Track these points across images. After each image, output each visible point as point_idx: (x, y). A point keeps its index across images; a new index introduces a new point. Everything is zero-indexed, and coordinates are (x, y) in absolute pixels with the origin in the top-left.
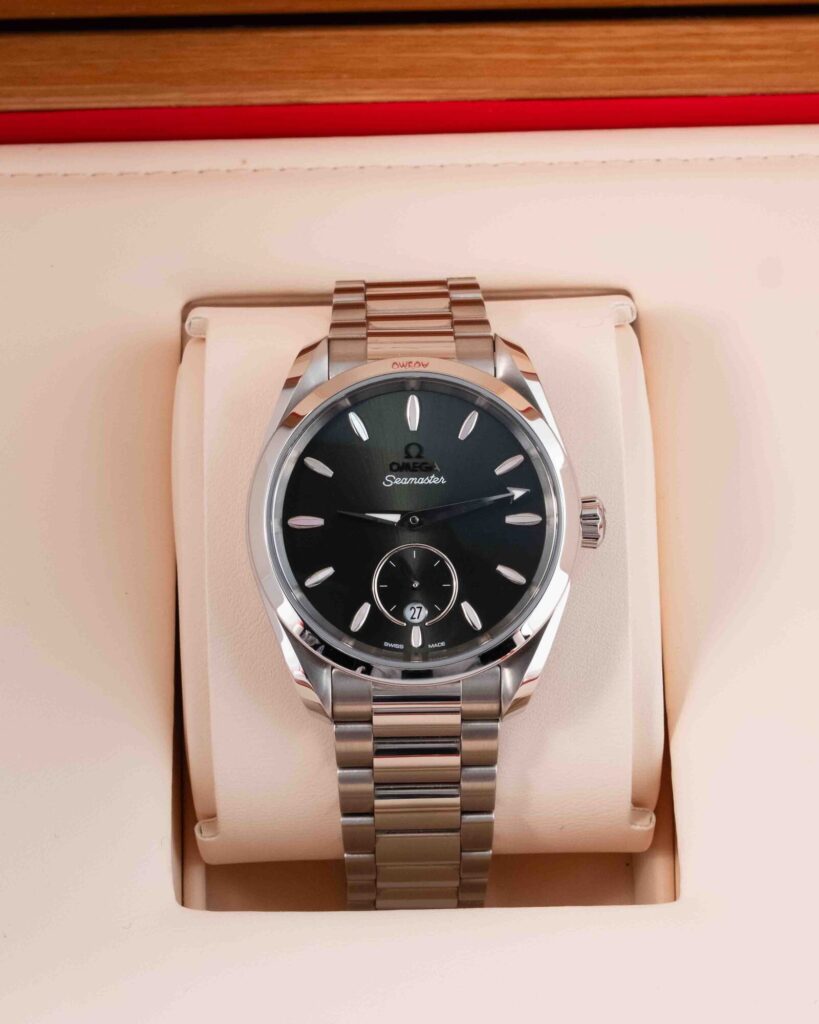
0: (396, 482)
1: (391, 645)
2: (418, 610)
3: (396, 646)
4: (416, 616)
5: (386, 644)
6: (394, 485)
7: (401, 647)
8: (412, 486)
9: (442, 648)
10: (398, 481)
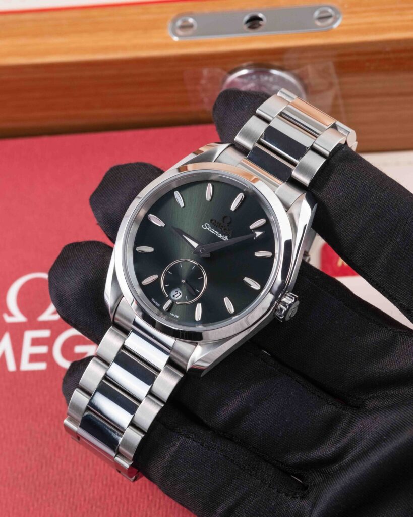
0: (208, 229)
1: (155, 302)
2: (178, 294)
3: (157, 304)
4: (176, 296)
5: (153, 300)
6: (207, 230)
7: (159, 305)
8: (214, 235)
9: (176, 318)
10: (209, 229)
